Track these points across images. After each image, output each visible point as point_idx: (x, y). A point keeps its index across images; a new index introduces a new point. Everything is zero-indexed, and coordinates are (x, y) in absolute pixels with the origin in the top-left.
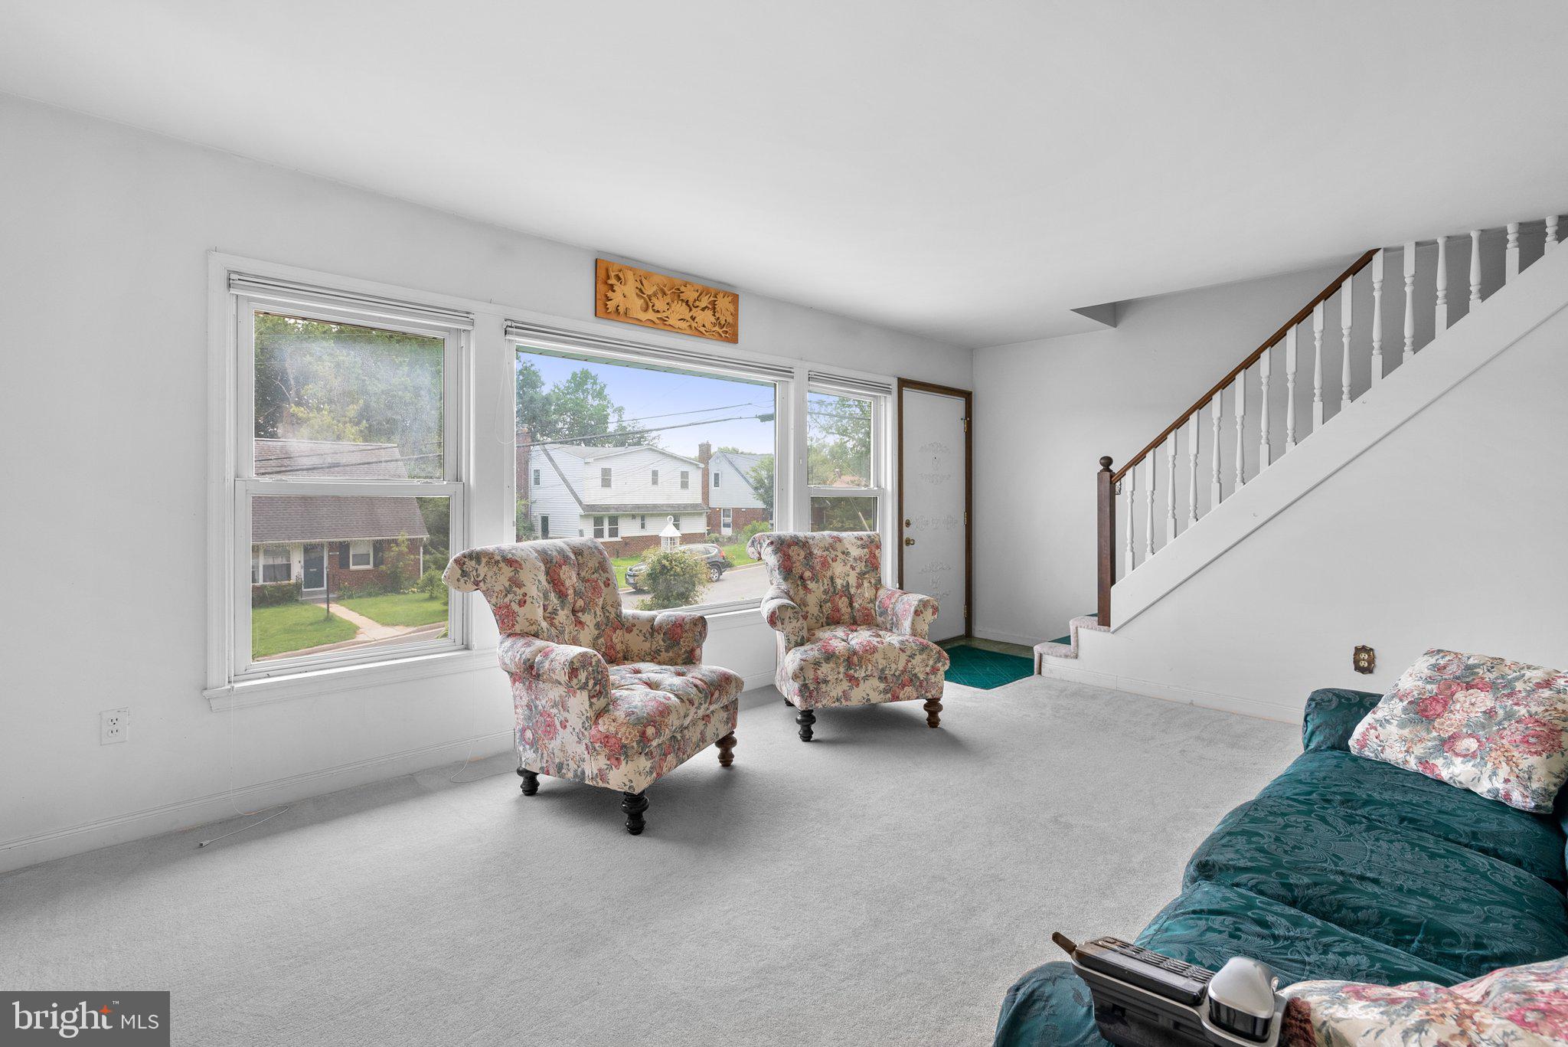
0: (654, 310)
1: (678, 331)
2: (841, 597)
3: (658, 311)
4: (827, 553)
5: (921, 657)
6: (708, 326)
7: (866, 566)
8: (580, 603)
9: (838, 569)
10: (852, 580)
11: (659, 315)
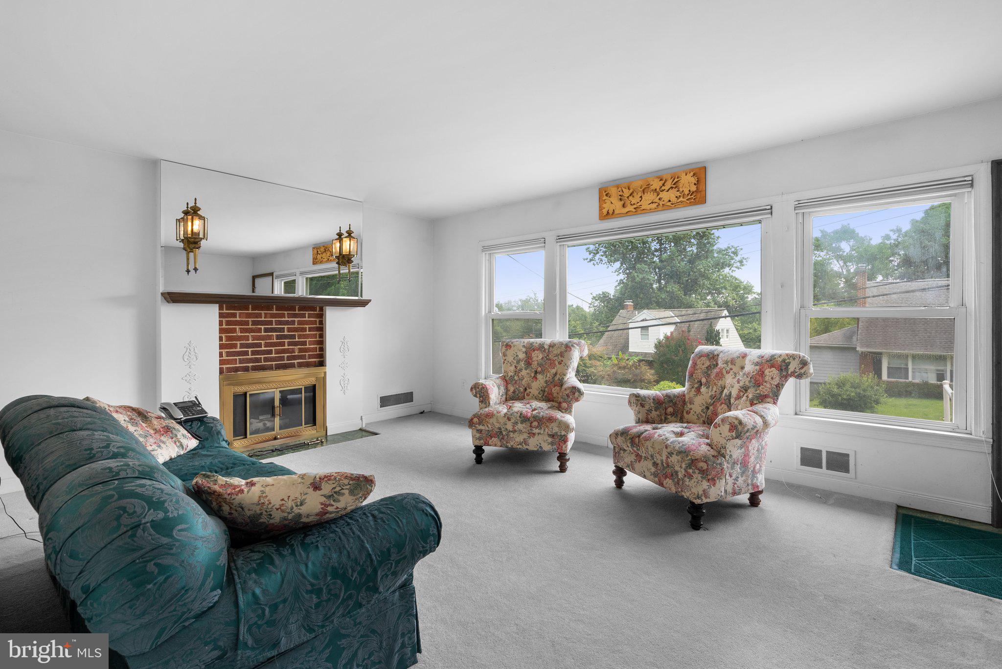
0: (631, 204)
1: (651, 211)
2: (722, 403)
3: (634, 204)
4: (725, 365)
5: (677, 457)
6: (674, 200)
7: (750, 382)
8: (539, 369)
9: (729, 380)
10: (734, 393)
11: (635, 206)
